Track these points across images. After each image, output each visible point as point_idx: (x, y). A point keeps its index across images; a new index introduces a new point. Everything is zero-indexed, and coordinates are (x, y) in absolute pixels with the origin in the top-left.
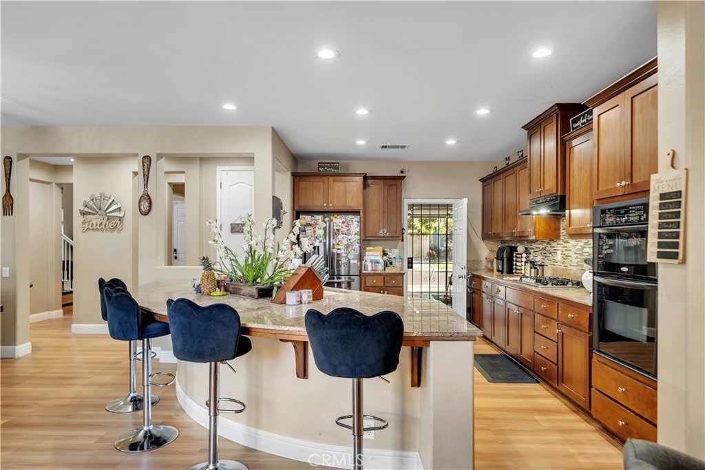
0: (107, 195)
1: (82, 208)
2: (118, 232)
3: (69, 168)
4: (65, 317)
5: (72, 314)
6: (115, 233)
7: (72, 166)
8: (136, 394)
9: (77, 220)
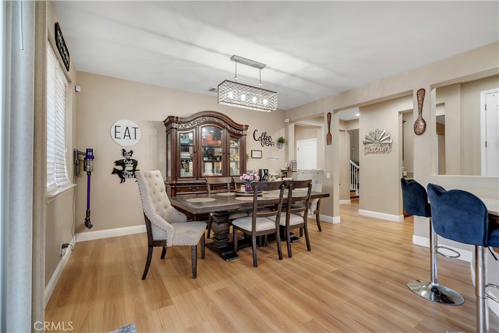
0: (380, 130)
1: (365, 140)
2: (388, 153)
3: (357, 120)
4: (353, 204)
5: (358, 203)
6: (386, 154)
7: (358, 119)
8: (437, 285)
9: (362, 147)
